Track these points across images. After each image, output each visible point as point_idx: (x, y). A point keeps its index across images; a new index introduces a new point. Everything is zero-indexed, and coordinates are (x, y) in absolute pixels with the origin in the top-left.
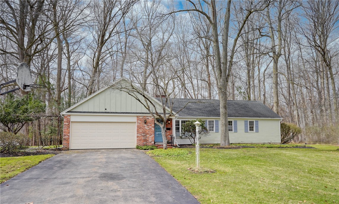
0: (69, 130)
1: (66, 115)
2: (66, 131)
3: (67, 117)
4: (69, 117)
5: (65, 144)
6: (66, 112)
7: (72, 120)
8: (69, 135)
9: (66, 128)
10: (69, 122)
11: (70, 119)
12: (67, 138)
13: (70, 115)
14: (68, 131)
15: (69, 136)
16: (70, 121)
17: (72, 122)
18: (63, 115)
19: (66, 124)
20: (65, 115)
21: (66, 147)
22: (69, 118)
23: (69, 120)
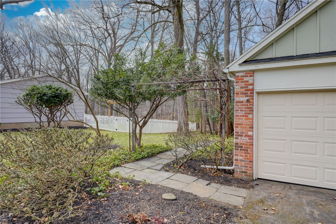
0: (253, 119)
1: (241, 74)
2: (243, 121)
3: (245, 79)
4: (249, 79)
5: (241, 160)
6: (240, 65)
7: (258, 88)
8: (250, 133)
9: (243, 113)
10: (250, 92)
11: (252, 85)
12: (244, 142)
13: (253, 71)
14: (248, 122)
15: (251, 137)
16: (253, 90)
17: (258, 93)
18: (233, 73)
19: (241, 99)
20: (237, 74)
21: (244, 169)
22: (251, 82)
23: (251, 87)
